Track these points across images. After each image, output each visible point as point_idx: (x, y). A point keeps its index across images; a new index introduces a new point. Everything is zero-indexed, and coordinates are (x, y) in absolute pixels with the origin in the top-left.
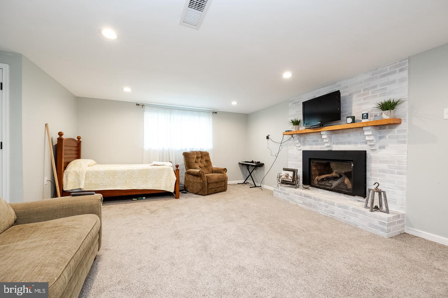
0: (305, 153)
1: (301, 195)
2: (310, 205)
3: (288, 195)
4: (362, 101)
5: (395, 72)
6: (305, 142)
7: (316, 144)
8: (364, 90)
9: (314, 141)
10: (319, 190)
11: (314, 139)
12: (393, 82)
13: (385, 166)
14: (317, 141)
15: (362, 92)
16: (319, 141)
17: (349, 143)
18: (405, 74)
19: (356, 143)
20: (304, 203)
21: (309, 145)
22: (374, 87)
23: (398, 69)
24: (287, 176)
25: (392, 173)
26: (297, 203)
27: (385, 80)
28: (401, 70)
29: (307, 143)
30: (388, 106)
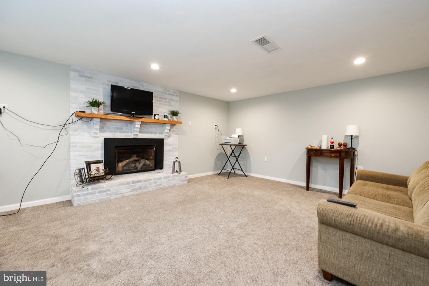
0: (106, 140)
1: (128, 183)
2: (140, 188)
3: (109, 190)
4: (159, 105)
5: (174, 95)
6: (105, 128)
7: (120, 132)
8: (160, 98)
9: (117, 129)
10: (124, 175)
11: (118, 126)
12: (173, 100)
13: (170, 148)
14: (122, 129)
15: (159, 99)
16: (124, 128)
17: (151, 133)
18: (177, 98)
19: (156, 133)
20: (133, 190)
21: (111, 132)
22: (165, 99)
23: (175, 94)
24: (98, 170)
25: (173, 151)
26: (123, 194)
27: (169, 97)
28: (177, 96)
29: (107, 130)
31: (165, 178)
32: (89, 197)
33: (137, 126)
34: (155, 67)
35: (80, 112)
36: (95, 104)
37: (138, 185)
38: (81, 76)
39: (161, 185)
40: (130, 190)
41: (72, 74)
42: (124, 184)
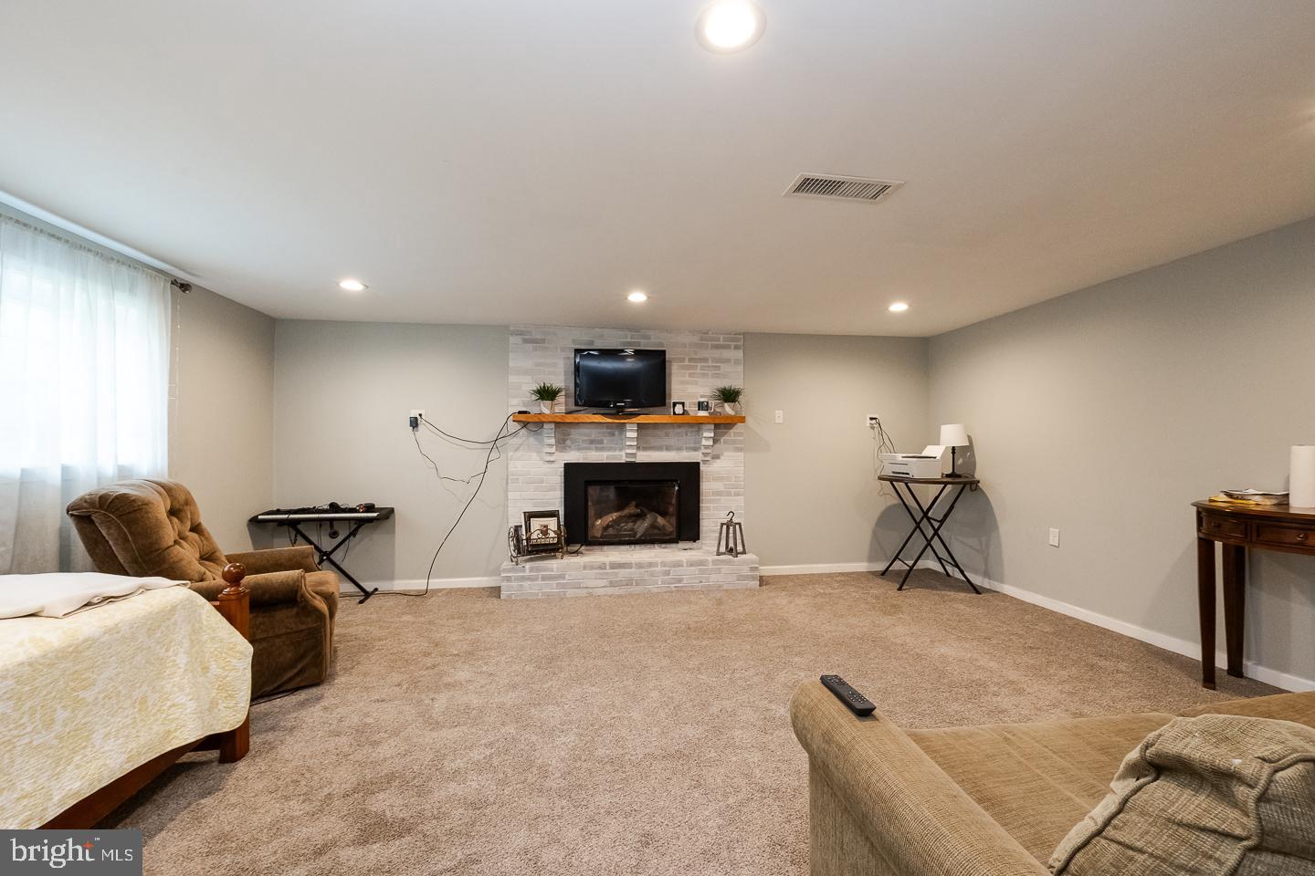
0: (569, 468)
1: (602, 566)
2: (629, 582)
3: (562, 577)
4: (687, 378)
5: (728, 347)
6: (568, 442)
7: (597, 449)
8: (690, 360)
9: (592, 442)
11: (593, 437)
12: (727, 361)
13: (719, 486)
14: (601, 442)
15: (687, 363)
16: (605, 441)
17: (668, 448)
18: (740, 354)
19: (679, 449)
20: (612, 584)
21: (579, 449)
22: (705, 360)
23: (733, 344)
24: (545, 531)
25: (729, 494)
26: (591, 590)
27: (717, 353)
28: (737, 347)
29: (572, 446)
30: (729, 396)
31: (691, 565)
32: (526, 584)
33: (629, 434)
34: (637, 297)
35: (520, 412)
36: (546, 394)
37: (623, 574)
38: (525, 341)
39: (680, 581)
40: (605, 582)
41: (513, 339)
42: (592, 568)
